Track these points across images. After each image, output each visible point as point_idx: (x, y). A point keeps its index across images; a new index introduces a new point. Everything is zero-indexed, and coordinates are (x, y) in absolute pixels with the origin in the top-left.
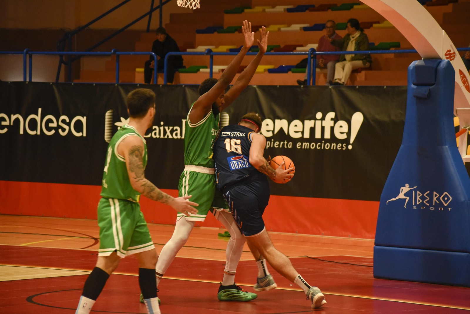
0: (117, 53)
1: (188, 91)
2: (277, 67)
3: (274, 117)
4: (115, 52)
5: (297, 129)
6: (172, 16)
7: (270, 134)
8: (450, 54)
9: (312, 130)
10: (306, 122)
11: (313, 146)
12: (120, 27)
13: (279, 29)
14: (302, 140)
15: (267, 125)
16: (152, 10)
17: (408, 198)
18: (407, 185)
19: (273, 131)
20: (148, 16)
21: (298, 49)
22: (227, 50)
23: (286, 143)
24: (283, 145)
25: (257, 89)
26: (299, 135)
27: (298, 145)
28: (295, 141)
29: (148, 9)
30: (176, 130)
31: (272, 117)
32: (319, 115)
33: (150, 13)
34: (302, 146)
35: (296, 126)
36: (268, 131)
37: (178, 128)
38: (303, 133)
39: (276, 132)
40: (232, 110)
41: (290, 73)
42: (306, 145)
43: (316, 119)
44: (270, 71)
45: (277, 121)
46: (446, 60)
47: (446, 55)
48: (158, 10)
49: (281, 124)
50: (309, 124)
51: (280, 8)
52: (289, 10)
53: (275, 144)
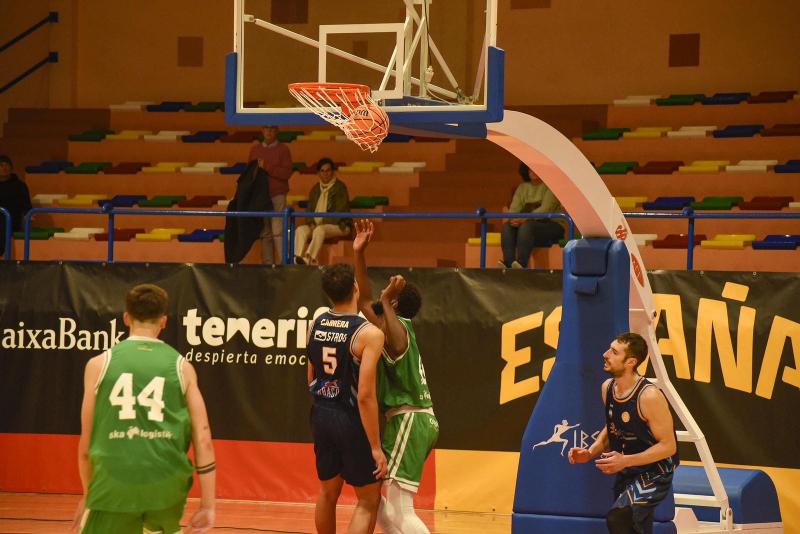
1: (68, 270)
2: (190, 232)
3: (226, 314)
5: (265, 333)
7: (219, 342)
8: (621, 232)
9: (292, 336)
10: (281, 322)
11: (293, 360)
13: (178, 170)
14: (274, 350)
15: (214, 326)
17: (566, 442)
18: (565, 422)
19: (224, 337)
22: (94, 202)
23: (246, 355)
24: (242, 358)
25: (195, 270)
26: (269, 343)
27: (268, 359)
28: (262, 352)
30: (49, 335)
31: (222, 315)
32: (303, 312)
34: (274, 360)
35: (264, 328)
36: (215, 336)
37: (53, 333)
38: (275, 339)
39: (229, 338)
41: (216, 242)
42: (281, 358)
43: (297, 318)
44: (182, 238)
45: (231, 321)
46: (619, 241)
47: (617, 233)
49: (239, 325)
50: (286, 325)
51: (169, 136)
52: (185, 139)
53: (228, 358)
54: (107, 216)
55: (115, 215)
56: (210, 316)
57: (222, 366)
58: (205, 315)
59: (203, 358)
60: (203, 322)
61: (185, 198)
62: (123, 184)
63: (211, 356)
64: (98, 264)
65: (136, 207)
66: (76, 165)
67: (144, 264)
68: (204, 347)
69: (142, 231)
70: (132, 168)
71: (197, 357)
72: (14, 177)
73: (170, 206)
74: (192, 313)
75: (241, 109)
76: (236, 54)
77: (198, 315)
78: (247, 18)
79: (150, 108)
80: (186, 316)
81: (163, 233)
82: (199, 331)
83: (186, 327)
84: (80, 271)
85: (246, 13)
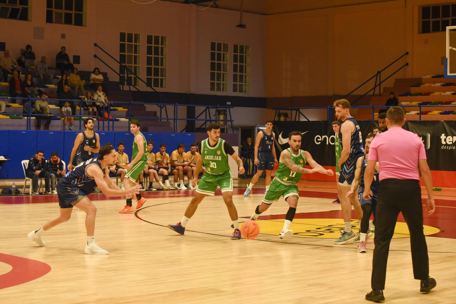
0: (373, 107)
1: (408, 123)
2: (443, 112)
4: (372, 106)
6: (384, 88)
7: (451, 143)
12: (363, 94)
13: (440, 94)
15: (449, 139)
16: (376, 86)
19: (452, 142)
20: (373, 90)
21: (452, 103)
22: (416, 104)
25: (444, 123)
29: (374, 86)
31: (452, 135)
33: (374, 88)
36: (450, 142)
39: (454, 142)
40: (431, 132)
41: (451, 114)
44: (441, 114)
45: (454, 137)
48: (379, 86)
51: (438, 85)
52: (443, 85)
53: (454, 148)
54: (419, 108)
55: (421, 107)
56: (448, 136)
57: (452, 150)
58: (447, 135)
59: (446, 148)
60: (446, 137)
61: (442, 102)
62: (425, 99)
63: (449, 147)
64: (417, 121)
65: (428, 105)
66: (413, 94)
67: (429, 121)
68: (447, 145)
69: (430, 112)
70: (428, 94)
71: (445, 147)
72: (395, 97)
73: (438, 104)
74: (443, 135)
75: (449, 74)
76: (447, 58)
77: (445, 136)
78: (450, 48)
79: (433, 77)
80: (441, 136)
81: (436, 112)
82: (445, 140)
83: (441, 139)
84: (412, 123)
85: (450, 46)
